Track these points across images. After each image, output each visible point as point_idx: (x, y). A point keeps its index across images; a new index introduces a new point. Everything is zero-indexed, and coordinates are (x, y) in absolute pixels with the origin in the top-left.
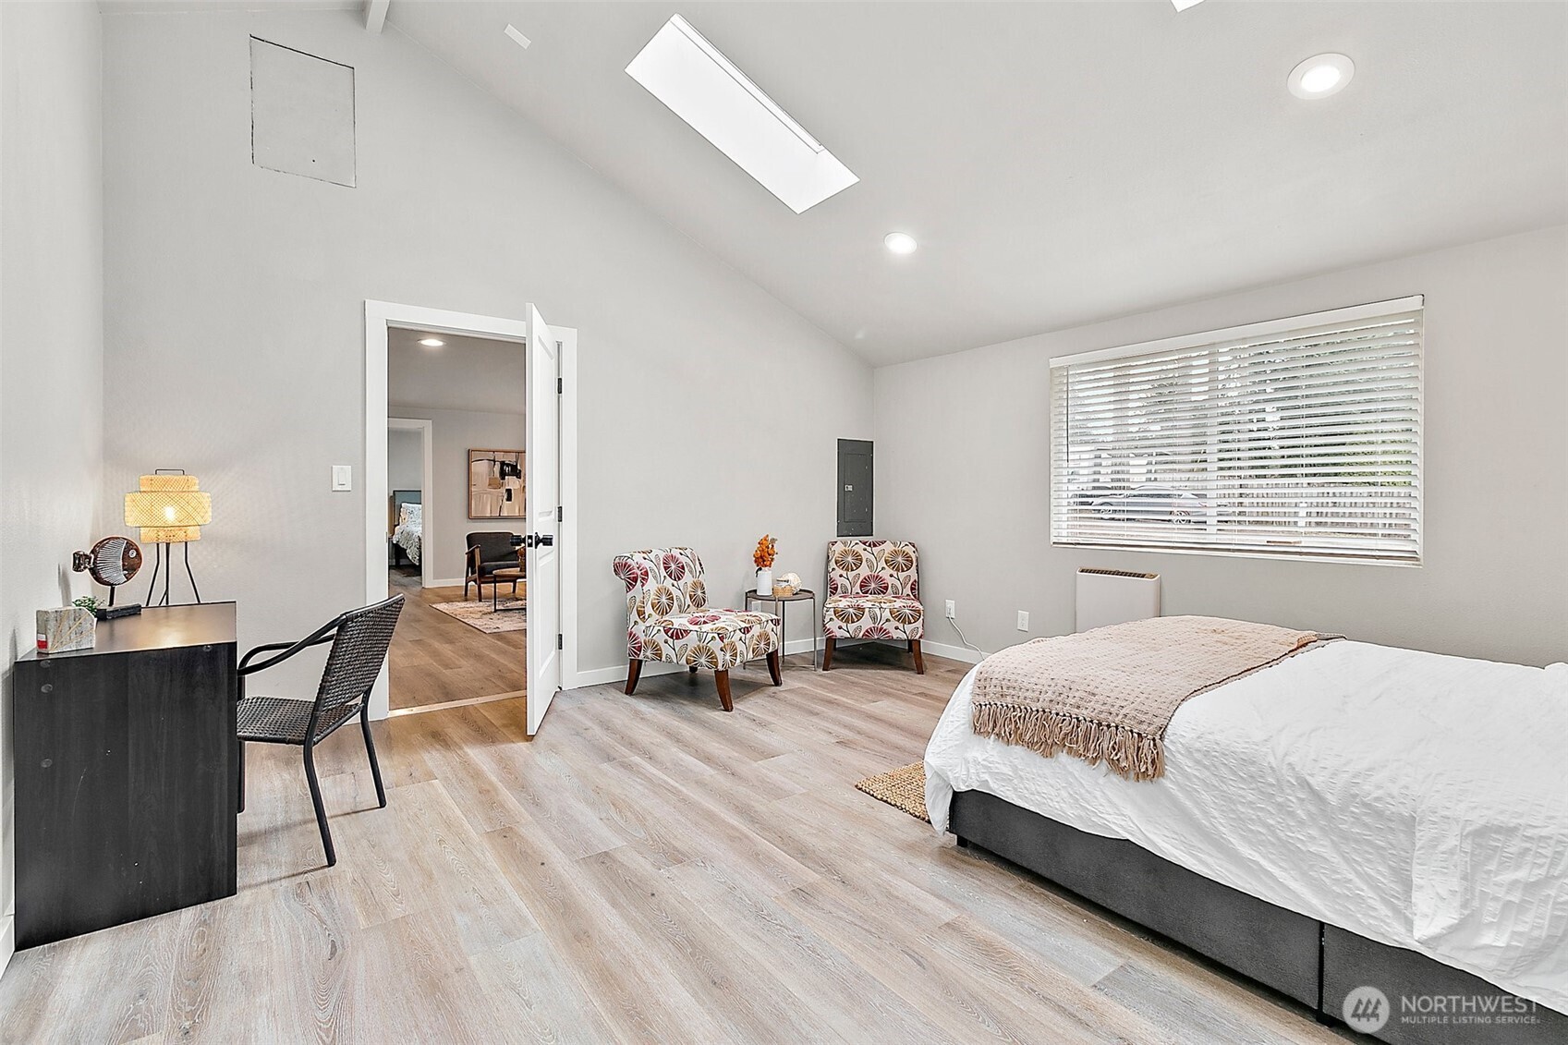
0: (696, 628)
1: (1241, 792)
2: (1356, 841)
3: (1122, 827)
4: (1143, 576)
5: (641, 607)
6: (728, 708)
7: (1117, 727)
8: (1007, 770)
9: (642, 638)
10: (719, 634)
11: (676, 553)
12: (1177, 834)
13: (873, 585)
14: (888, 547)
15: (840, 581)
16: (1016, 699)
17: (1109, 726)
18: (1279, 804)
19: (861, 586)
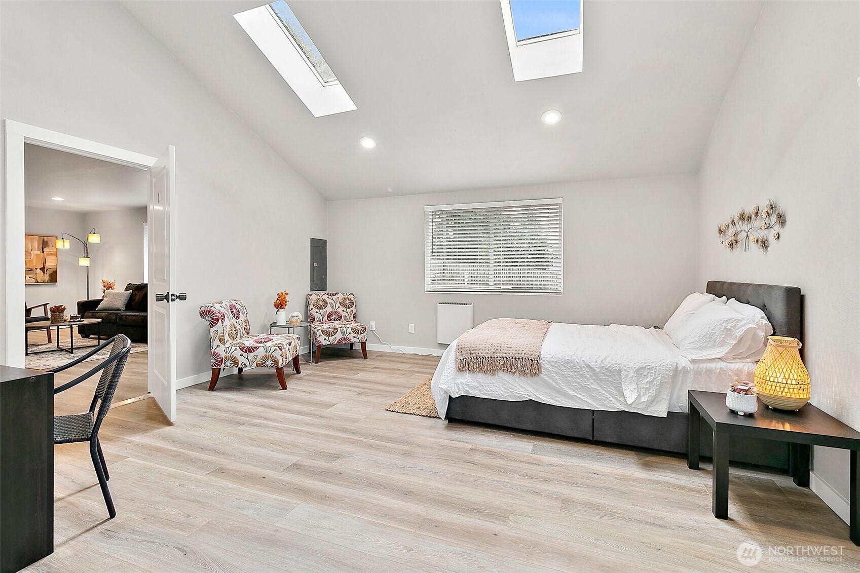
0: (262, 345)
1: (569, 373)
2: (605, 381)
3: (528, 395)
4: (466, 304)
5: (222, 336)
6: (284, 387)
7: (522, 358)
8: (476, 384)
9: (223, 355)
10: (279, 347)
11: (234, 302)
12: (546, 393)
13: (334, 316)
14: (340, 296)
15: (316, 315)
16: (477, 354)
17: (519, 359)
18: (581, 374)
19: (328, 317)
